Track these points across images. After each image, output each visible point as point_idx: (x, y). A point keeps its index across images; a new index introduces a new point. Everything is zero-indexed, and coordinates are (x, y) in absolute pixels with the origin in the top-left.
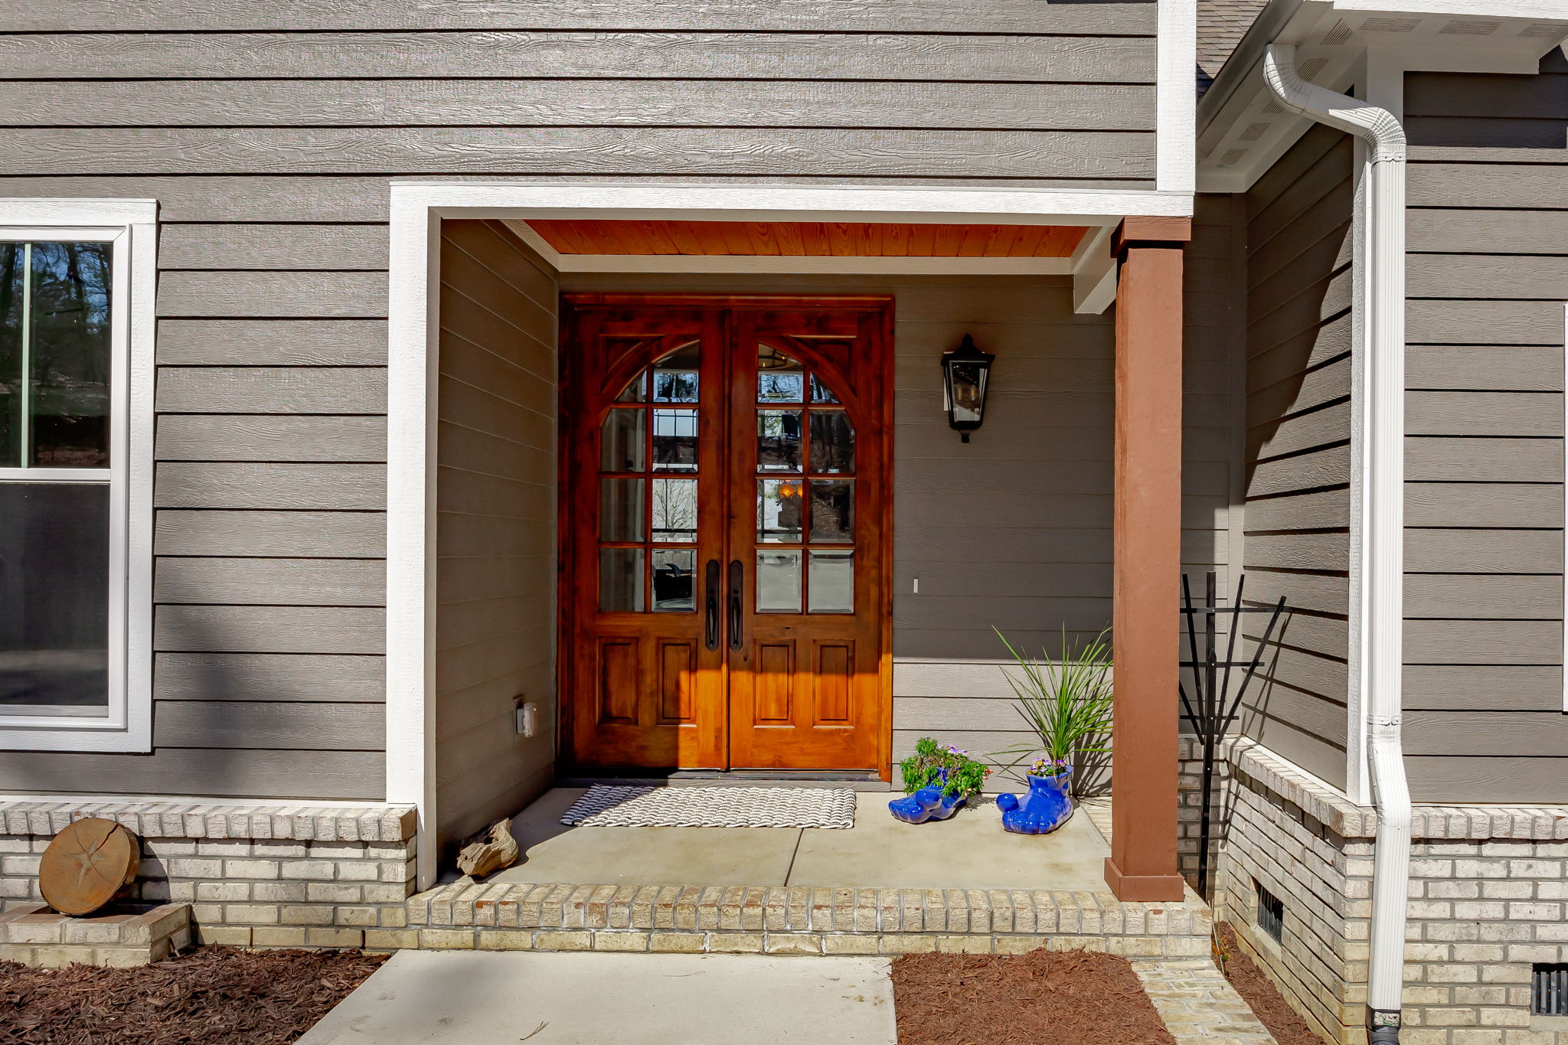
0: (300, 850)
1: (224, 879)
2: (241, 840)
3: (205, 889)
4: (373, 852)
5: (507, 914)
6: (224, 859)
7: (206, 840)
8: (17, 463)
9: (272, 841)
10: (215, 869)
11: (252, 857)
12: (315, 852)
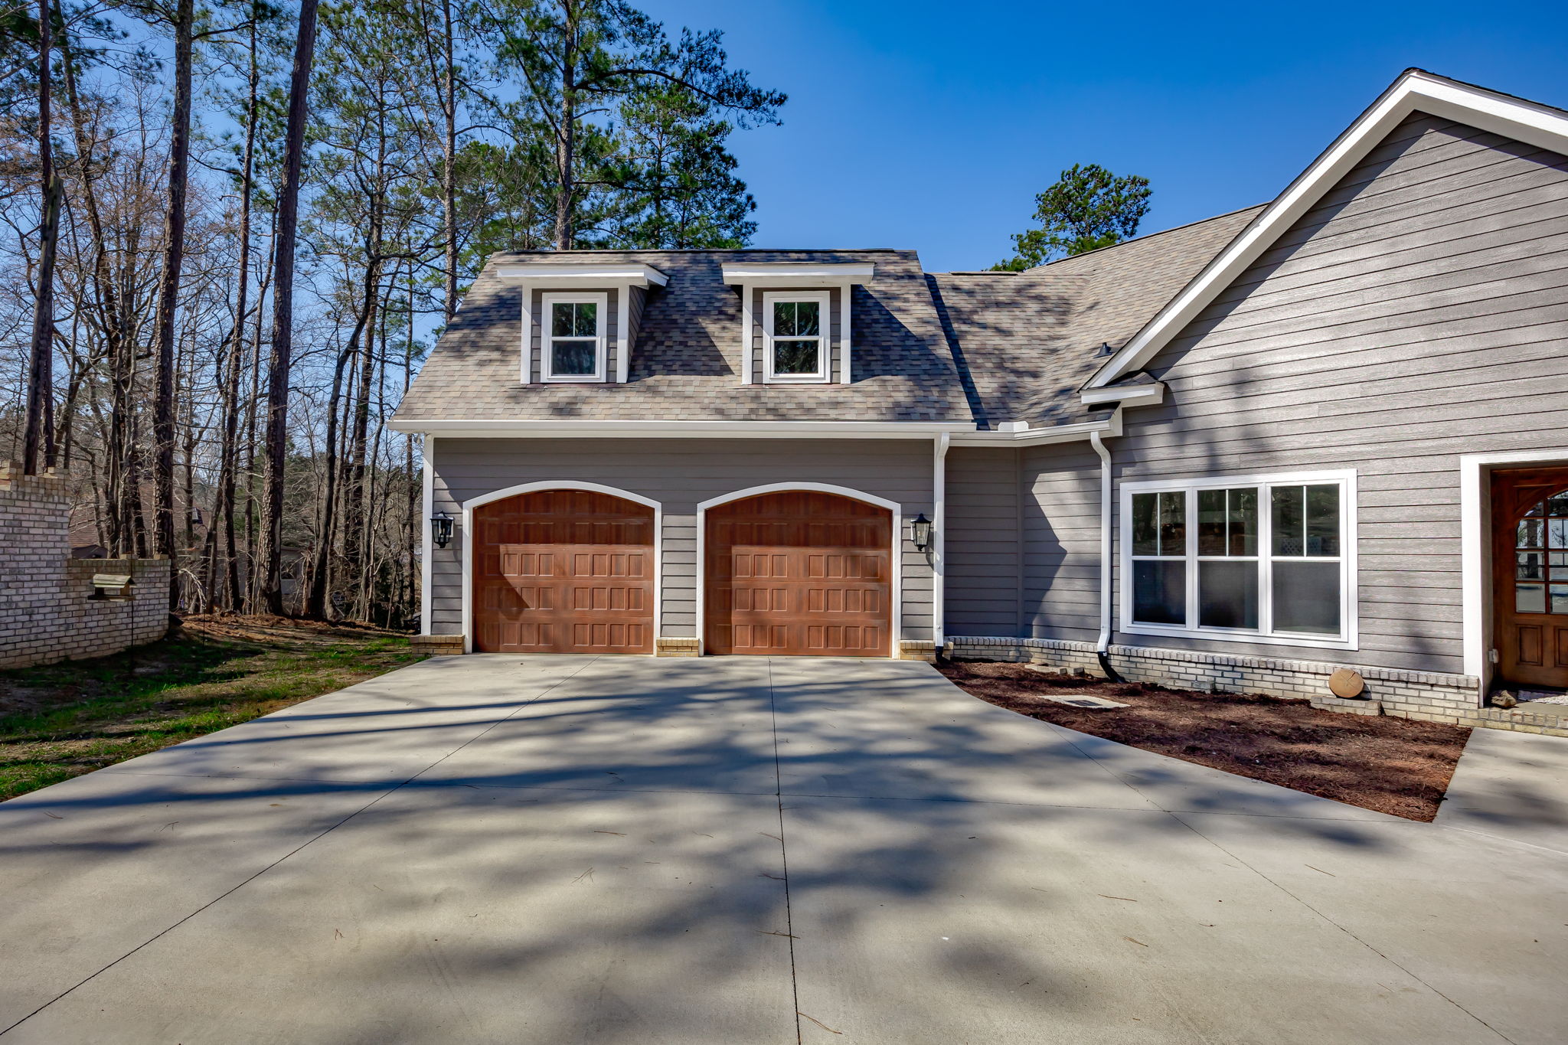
0: (1429, 688)
1: (1395, 694)
2: (1403, 681)
3: (1386, 697)
4: (1462, 691)
5: (1527, 720)
6: (1394, 688)
7: (1388, 680)
8: (1302, 555)
9: (1418, 683)
10: (1391, 690)
11: (1407, 688)
12: (1435, 688)
